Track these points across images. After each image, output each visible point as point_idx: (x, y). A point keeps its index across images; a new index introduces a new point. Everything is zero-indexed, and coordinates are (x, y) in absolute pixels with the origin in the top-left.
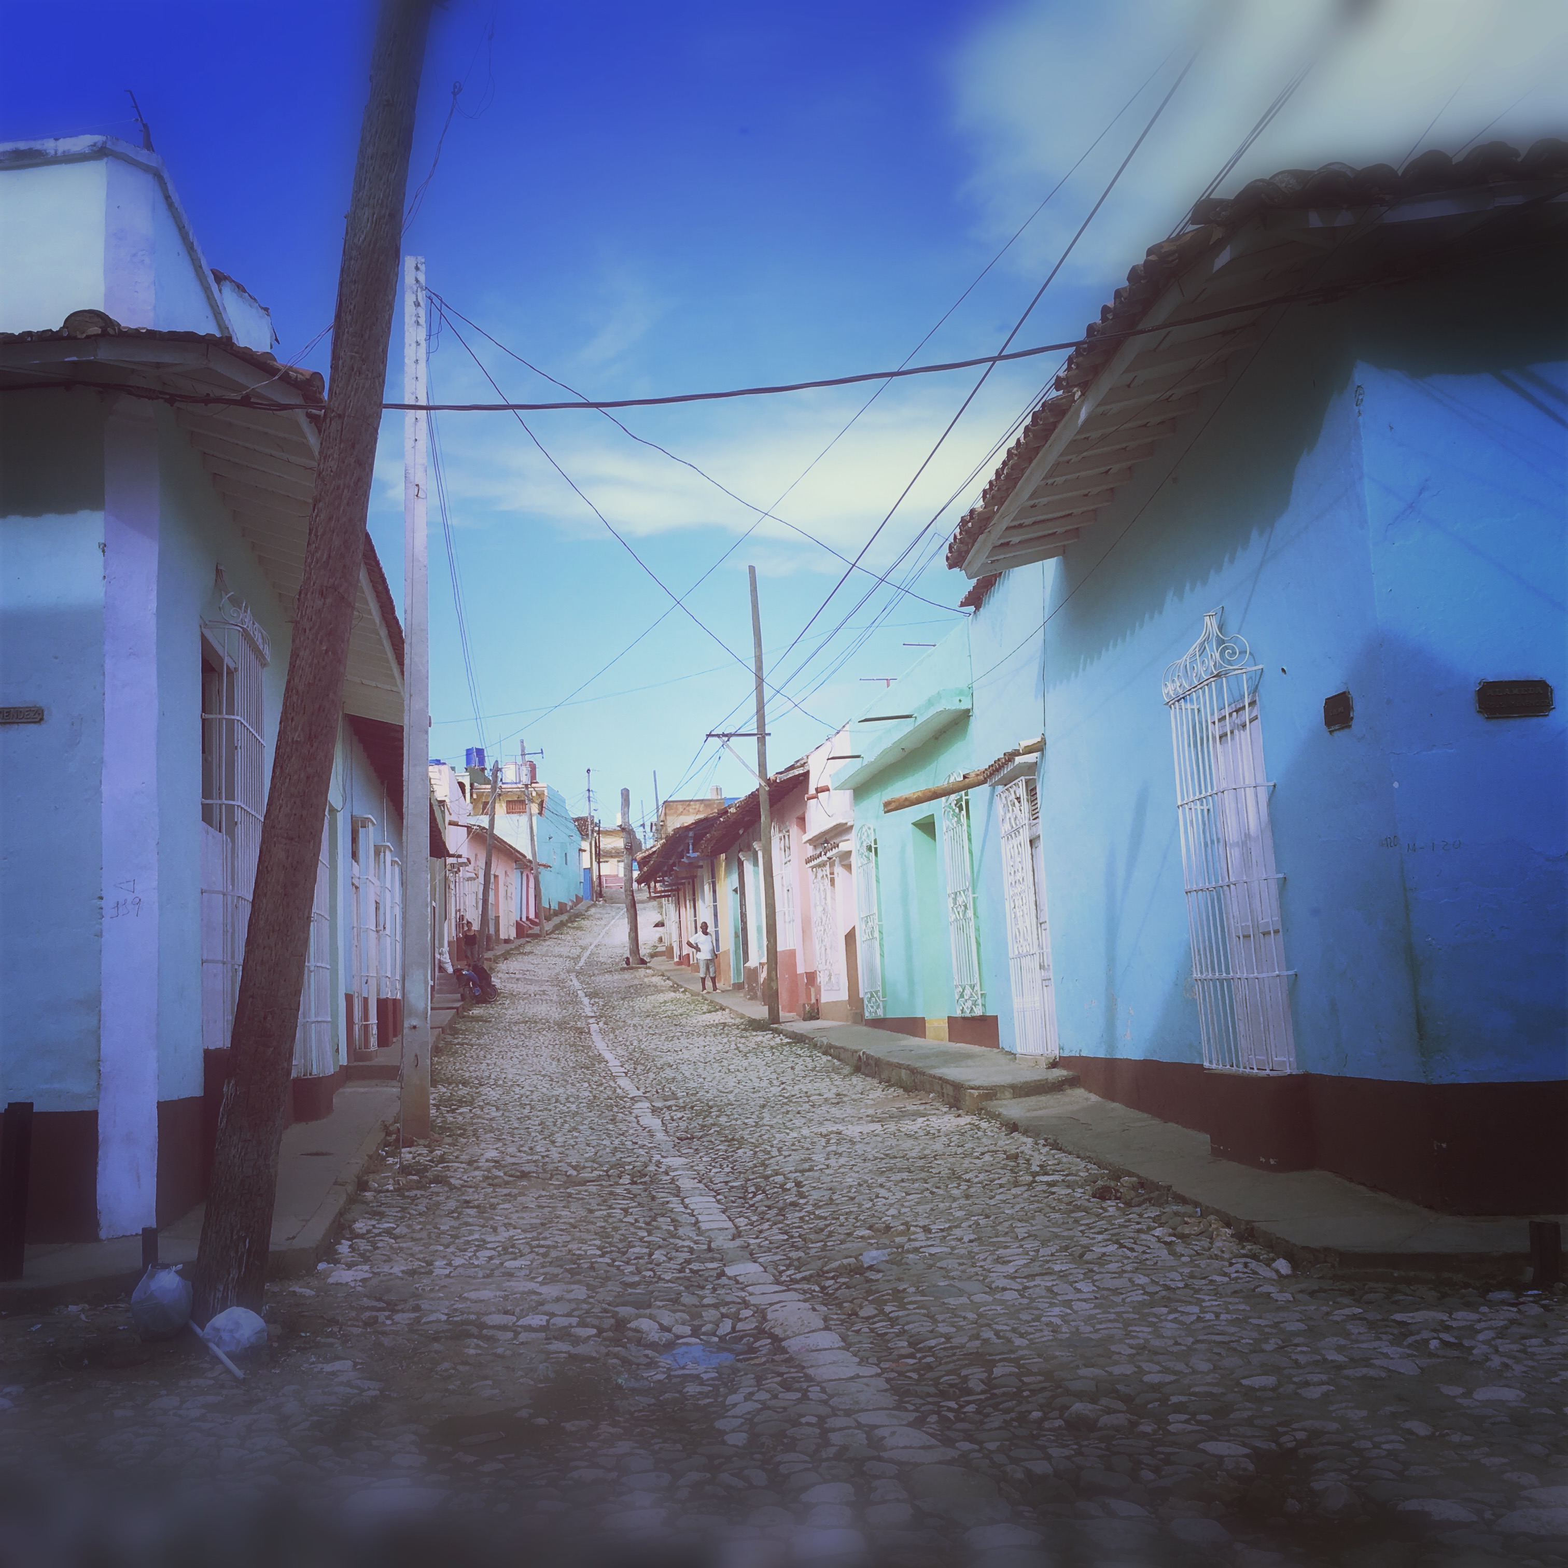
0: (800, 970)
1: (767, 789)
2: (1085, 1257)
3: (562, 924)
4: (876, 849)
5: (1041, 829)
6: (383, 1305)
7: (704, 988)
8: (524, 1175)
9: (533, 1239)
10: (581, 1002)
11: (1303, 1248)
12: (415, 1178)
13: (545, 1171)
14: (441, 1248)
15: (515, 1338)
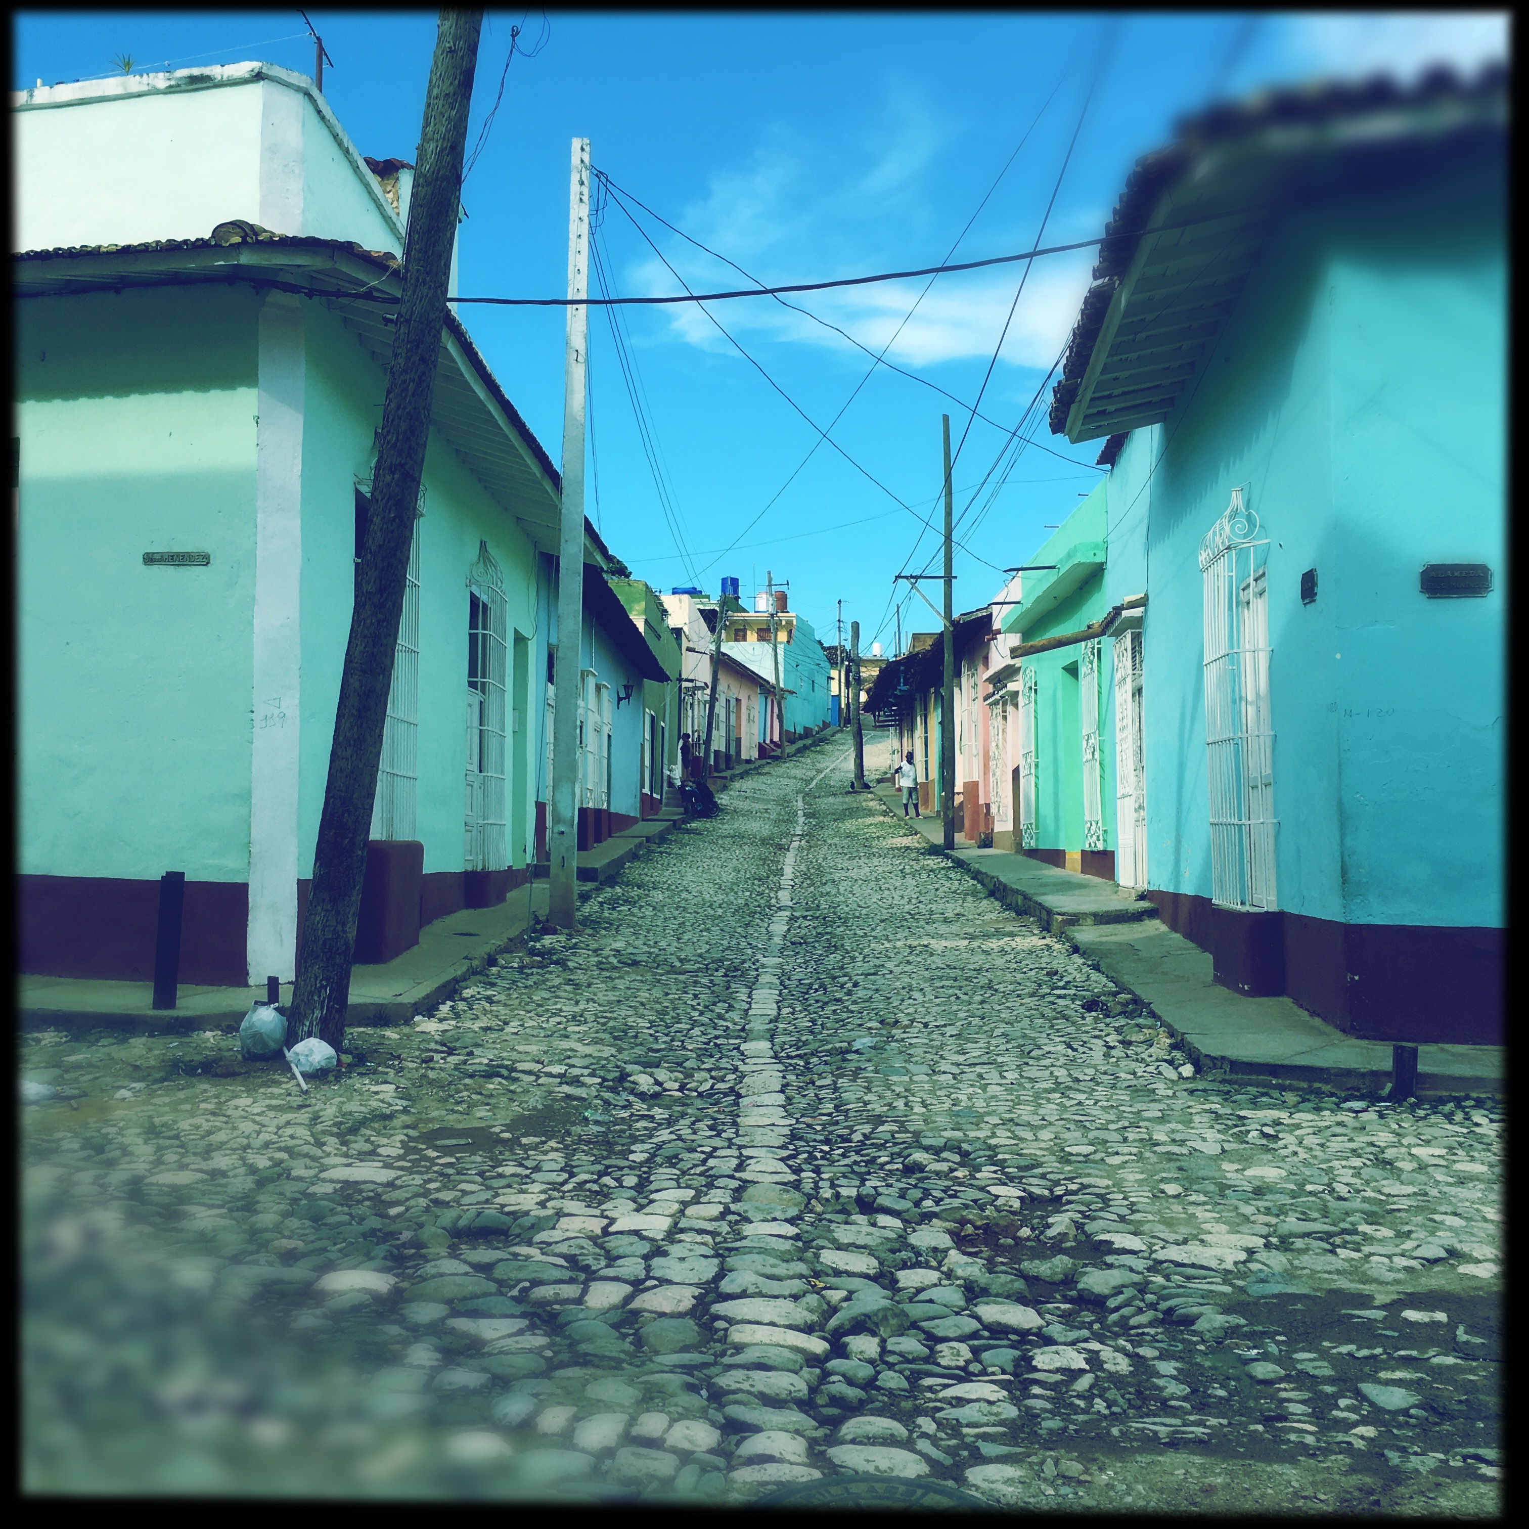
0: (981, 801)
1: (951, 629)
2: (1032, 1054)
3: (806, 748)
4: (1036, 691)
5: (1144, 681)
6: (445, 1049)
7: (907, 814)
8: (635, 963)
9: (601, 1012)
10: (796, 822)
11: (1207, 1056)
12: (539, 959)
13: (654, 961)
14: (523, 1013)
15: (536, 1081)
